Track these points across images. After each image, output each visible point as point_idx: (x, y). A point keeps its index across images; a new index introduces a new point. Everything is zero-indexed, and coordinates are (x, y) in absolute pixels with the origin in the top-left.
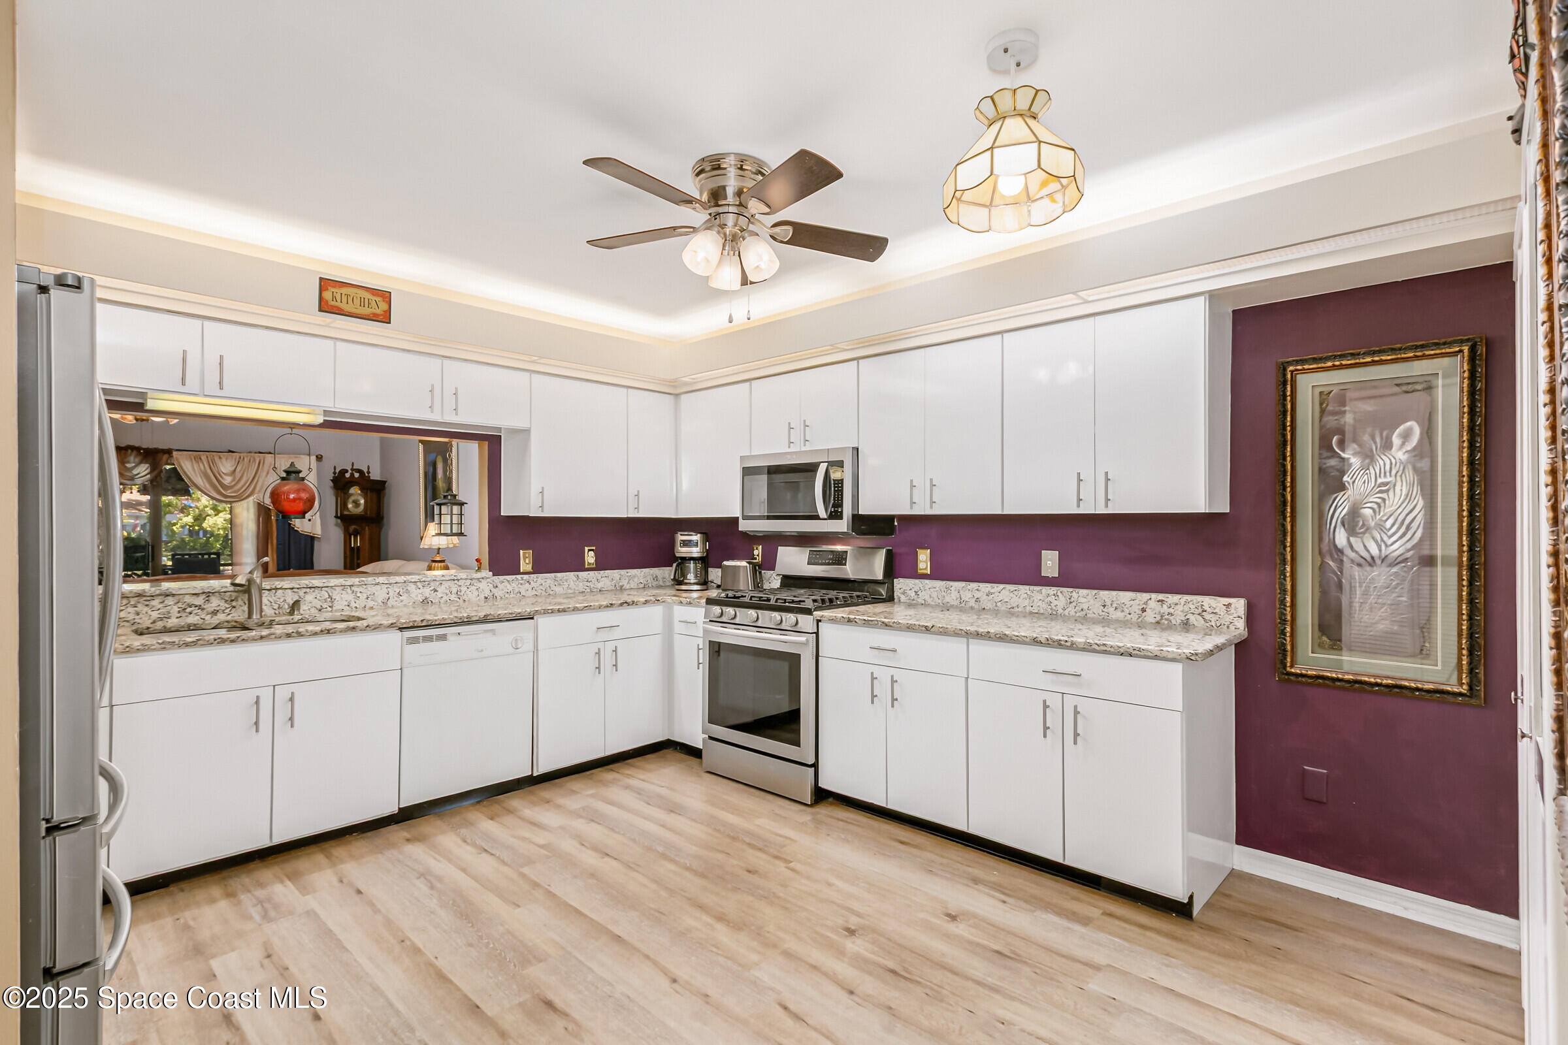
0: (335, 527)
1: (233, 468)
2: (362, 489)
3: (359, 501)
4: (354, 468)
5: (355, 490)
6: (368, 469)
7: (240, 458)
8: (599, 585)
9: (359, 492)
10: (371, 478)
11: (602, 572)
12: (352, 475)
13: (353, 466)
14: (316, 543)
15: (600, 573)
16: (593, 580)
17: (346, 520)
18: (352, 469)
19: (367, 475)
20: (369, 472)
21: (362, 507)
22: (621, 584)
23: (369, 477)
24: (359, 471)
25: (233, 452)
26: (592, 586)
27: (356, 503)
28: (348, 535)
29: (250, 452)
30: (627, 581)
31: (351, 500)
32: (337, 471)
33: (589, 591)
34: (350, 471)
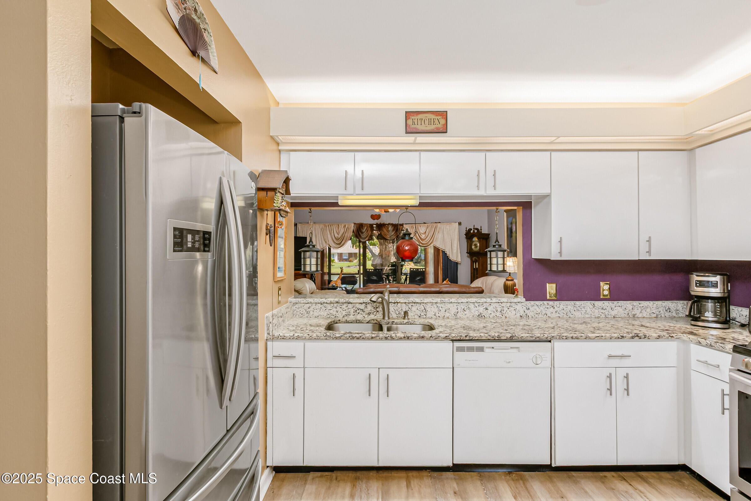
0: (467, 258)
1: (425, 231)
2: (478, 238)
3: (477, 244)
4: (475, 227)
5: (475, 239)
6: (481, 228)
7: (428, 226)
8: (613, 313)
9: (477, 240)
10: (482, 233)
11: (615, 302)
12: (474, 231)
13: (474, 227)
14: (459, 266)
16: (607, 308)
17: (471, 253)
18: (474, 228)
19: (480, 231)
20: (481, 230)
21: (478, 248)
22: (633, 313)
23: (482, 232)
24: (477, 229)
25: (425, 223)
26: (607, 313)
27: (476, 245)
28: (472, 262)
29: (432, 223)
30: (640, 310)
31: (473, 244)
32: (467, 230)
33: (604, 316)
34: (473, 230)
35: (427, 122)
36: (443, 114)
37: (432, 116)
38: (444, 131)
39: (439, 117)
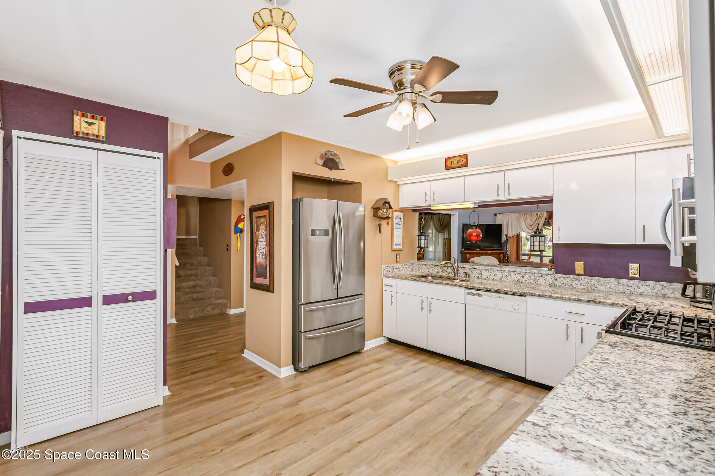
8: (640, 291)
11: (642, 282)
15: (640, 282)
16: (633, 286)
22: (663, 292)
26: (632, 290)
30: (671, 291)
33: (629, 293)
35: (456, 162)
36: (465, 156)
37: (459, 158)
38: (466, 165)
39: (462, 158)
